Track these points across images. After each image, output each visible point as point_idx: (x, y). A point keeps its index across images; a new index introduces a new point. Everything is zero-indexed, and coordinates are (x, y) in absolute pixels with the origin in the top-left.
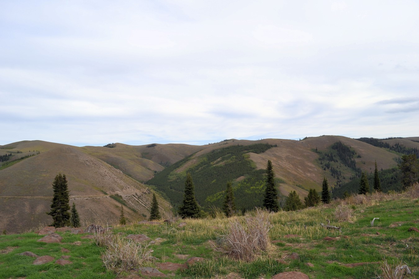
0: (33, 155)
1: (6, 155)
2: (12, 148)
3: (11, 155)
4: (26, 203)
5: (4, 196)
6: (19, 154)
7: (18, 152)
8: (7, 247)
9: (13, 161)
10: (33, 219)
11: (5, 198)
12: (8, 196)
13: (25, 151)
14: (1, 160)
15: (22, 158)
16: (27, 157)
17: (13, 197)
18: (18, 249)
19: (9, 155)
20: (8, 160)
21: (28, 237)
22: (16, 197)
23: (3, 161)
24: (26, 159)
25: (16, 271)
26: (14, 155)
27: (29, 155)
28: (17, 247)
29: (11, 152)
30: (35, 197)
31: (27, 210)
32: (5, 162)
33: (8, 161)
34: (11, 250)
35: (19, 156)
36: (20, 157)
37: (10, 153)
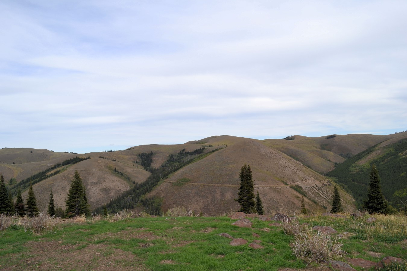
0: (222, 148)
1: (201, 148)
2: (205, 143)
3: (204, 148)
4: (217, 190)
5: (200, 184)
6: (210, 148)
7: (210, 146)
8: (207, 227)
9: (206, 154)
10: (223, 204)
11: (201, 185)
12: (203, 184)
13: (215, 145)
14: (197, 153)
15: (213, 151)
16: (217, 150)
17: (206, 184)
18: (216, 230)
19: (203, 149)
20: (202, 153)
21: (223, 220)
22: (209, 184)
23: (198, 154)
24: (217, 152)
25: (217, 249)
26: (207, 149)
27: (219, 149)
28: (215, 228)
29: (204, 146)
30: (224, 185)
31: (218, 196)
32: (200, 155)
33: (202, 154)
34: (211, 230)
35: (211, 149)
36: (211, 151)
37: (203, 147)
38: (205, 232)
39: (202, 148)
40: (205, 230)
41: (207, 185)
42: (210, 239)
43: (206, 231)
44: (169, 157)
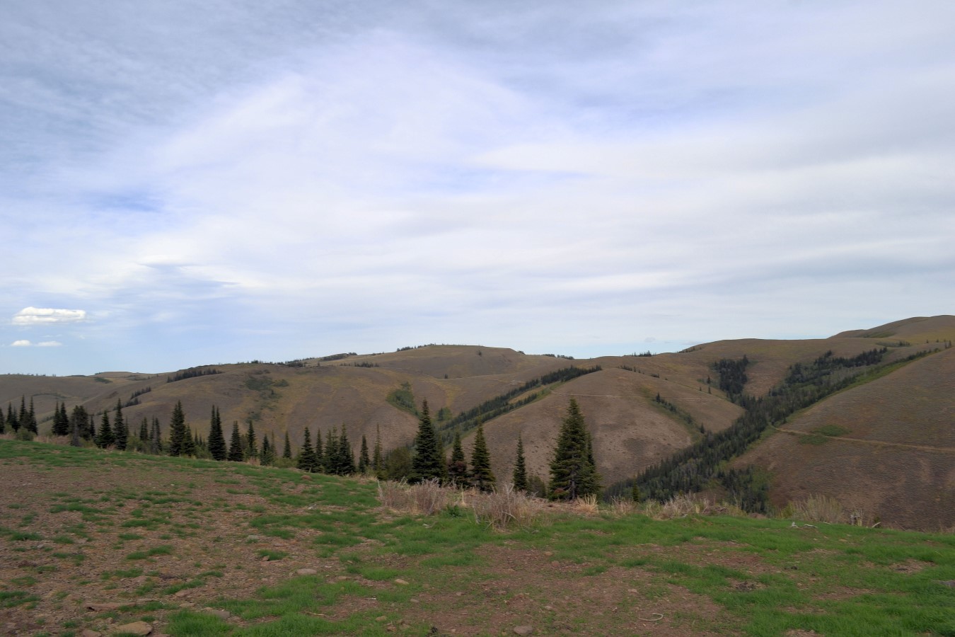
0: (936, 350)
1: (875, 351)
2: (887, 336)
3: (885, 350)
4: (921, 461)
5: (872, 442)
6: (903, 348)
7: (901, 345)
9: (891, 364)
10: (939, 500)
11: (876, 446)
12: (881, 442)
13: (918, 342)
14: (866, 362)
15: (911, 358)
16: (921, 355)
17: (891, 444)
19: (881, 352)
20: (879, 361)
22: (899, 445)
23: (868, 364)
24: (921, 360)
26: (892, 351)
27: (928, 351)
28: (930, 563)
29: (885, 344)
30: (945, 450)
31: (925, 477)
32: (873, 366)
33: (879, 364)
35: (905, 353)
36: (906, 356)
37: (882, 347)
38: (903, 572)
39: (878, 350)
40: (901, 567)
41: (894, 447)
42: (917, 590)
43: (905, 567)
44: (790, 371)
